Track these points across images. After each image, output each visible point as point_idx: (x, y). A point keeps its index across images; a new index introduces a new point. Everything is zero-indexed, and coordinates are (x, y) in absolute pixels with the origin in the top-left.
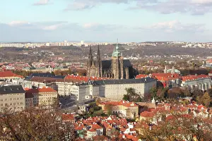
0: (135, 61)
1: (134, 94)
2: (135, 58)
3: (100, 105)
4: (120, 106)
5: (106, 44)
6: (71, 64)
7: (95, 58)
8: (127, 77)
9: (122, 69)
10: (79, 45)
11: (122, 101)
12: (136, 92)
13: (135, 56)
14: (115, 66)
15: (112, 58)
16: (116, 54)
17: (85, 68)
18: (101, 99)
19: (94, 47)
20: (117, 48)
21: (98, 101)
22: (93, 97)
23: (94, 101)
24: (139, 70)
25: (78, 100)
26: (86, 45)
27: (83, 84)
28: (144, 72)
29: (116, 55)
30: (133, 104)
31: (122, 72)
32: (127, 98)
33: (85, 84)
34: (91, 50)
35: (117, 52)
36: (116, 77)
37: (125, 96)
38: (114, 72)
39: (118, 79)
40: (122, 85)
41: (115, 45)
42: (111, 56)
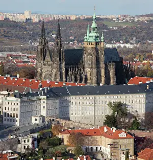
0: (128, 51)
1: (125, 114)
2: (128, 45)
3: (60, 136)
4: (98, 138)
5: (73, 18)
6: (5, 55)
7: (51, 44)
8: (112, 82)
9: (102, 65)
10: (21, 18)
11: (102, 128)
12: (130, 110)
13: (127, 42)
14: (89, 59)
15: (85, 45)
16: (91, 36)
17: (32, 63)
18: (63, 123)
19: (51, 22)
20: (94, 25)
21: (56, 128)
22: (47, 120)
23: (49, 127)
24: (135, 67)
25: (17, 124)
26: (36, 20)
27: (28, 94)
28: (144, 73)
29: (92, 40)
30: (123, 134)
31: (103, 71)
32: (111, 121)
33: (33, 95)
34: (43, 30)
35: (94, 34)
36: (92, 82)
37: (108, 117)
38: (88, 71)
39: (94, 85)
40: (102, 97)
41: (90, 20)
42: (82, 41)
